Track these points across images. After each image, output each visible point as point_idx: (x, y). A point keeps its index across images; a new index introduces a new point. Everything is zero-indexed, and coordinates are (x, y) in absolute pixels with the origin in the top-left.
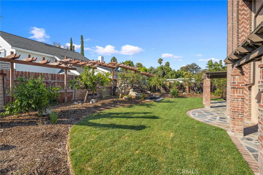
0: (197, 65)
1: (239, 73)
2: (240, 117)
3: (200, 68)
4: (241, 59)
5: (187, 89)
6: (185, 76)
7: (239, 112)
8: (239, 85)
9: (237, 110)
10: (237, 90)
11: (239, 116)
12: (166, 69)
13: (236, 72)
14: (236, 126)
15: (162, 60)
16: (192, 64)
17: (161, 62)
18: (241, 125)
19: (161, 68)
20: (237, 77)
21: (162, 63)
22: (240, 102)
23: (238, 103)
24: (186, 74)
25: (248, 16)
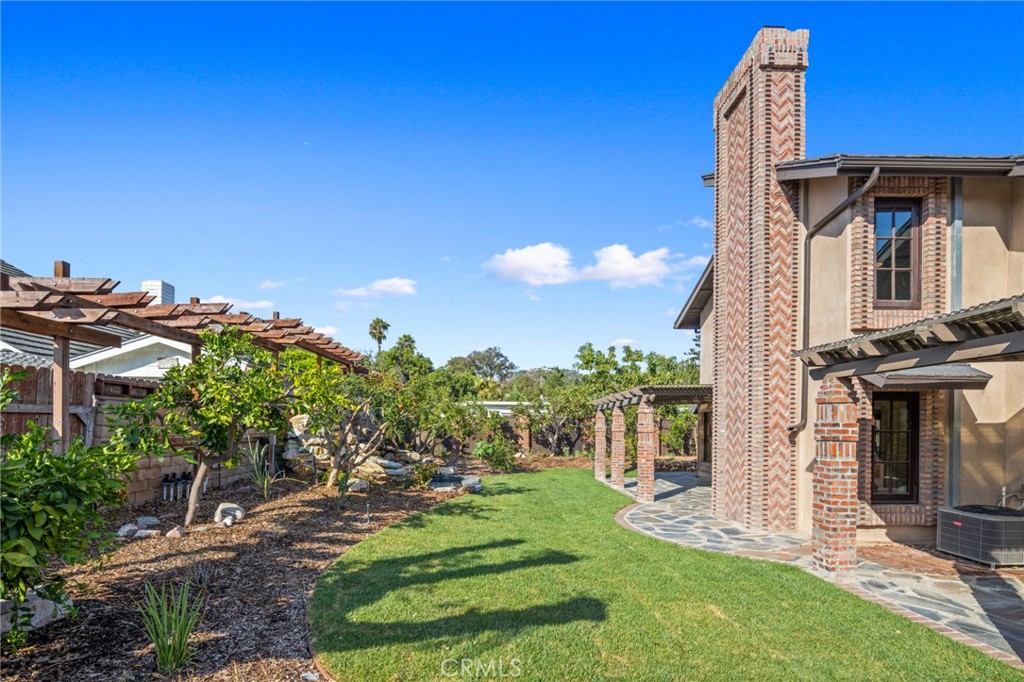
0: (504, 355)
1: (846, 396)
2: (848, 525)
3: (512, 366)
4: (886, 356)
5: (524, 442)
6: (481, 392)
7: (846, 510)
8: (847, 432)
9: (843, 503)
10: (840, 445)
11: (846, 522)
12: (411, 362)
13: (839, 393)
14: (839, 553)
15: (385, 327)
16: (487, 352)
17: (381, 333)
18: (850, 548)
19: (393, 359)
20: (841, 407)
21: (385, 337)
22: (850, 481)
23: (845, 483)
24: (484, 386)
25: (790, 229)
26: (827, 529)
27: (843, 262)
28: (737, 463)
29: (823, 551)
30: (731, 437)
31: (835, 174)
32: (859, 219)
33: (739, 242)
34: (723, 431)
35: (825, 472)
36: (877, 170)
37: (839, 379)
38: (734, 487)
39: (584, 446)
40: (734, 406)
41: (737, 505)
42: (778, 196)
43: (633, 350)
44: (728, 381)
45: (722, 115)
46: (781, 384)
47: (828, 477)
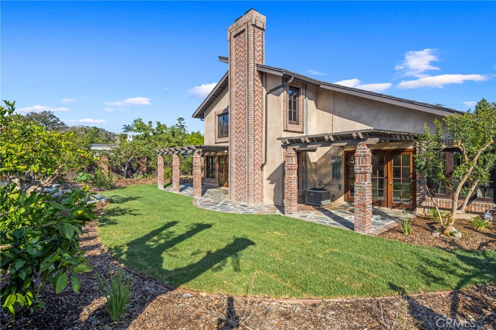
0: (57, 117)
3: (63, 124)
7: (295, 193)
8: (295, 167)
10: (294, 171)
14: (293, 208)
16: (43, 113)
22: (296, 183)
25: (261, 89)
26: (290, 200)
27: (280, 106)
28: (241, 178)
29: (289, 208)
30: (238, 168)
31: (282, 75)
32: (285, 92)
33: (241, 90)
34: (234, 165)
35: (289, 180)
36: (293, 77)
37: (293, 149)
38: (239, 188)
39: (141, 173)
40: (239, 156)
41: (241, 195)
42: (257, 76)
43: (162, 124)
44: (236, 145)
45: (232, 36)
46: (258, 147)
47: (291, 182)
